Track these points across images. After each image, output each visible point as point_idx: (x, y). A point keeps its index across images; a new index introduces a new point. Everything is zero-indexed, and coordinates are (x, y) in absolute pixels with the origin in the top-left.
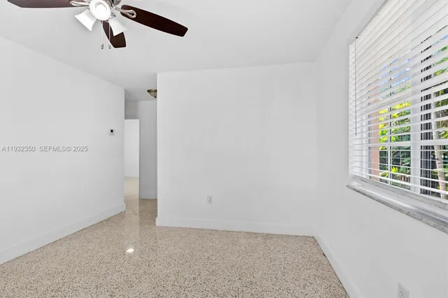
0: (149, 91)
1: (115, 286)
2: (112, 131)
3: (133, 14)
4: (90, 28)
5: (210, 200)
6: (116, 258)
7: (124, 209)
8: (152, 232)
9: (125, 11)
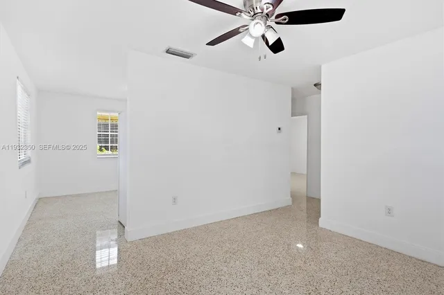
0: (315, 85)
1: (272, 268)
2: (279, 129)
3: (285, 19)
4: (251, 46)
5: (389, 211)
6: (277, 245)
7: (290, 203)
8: (314, 232)
9: (277, 20)
